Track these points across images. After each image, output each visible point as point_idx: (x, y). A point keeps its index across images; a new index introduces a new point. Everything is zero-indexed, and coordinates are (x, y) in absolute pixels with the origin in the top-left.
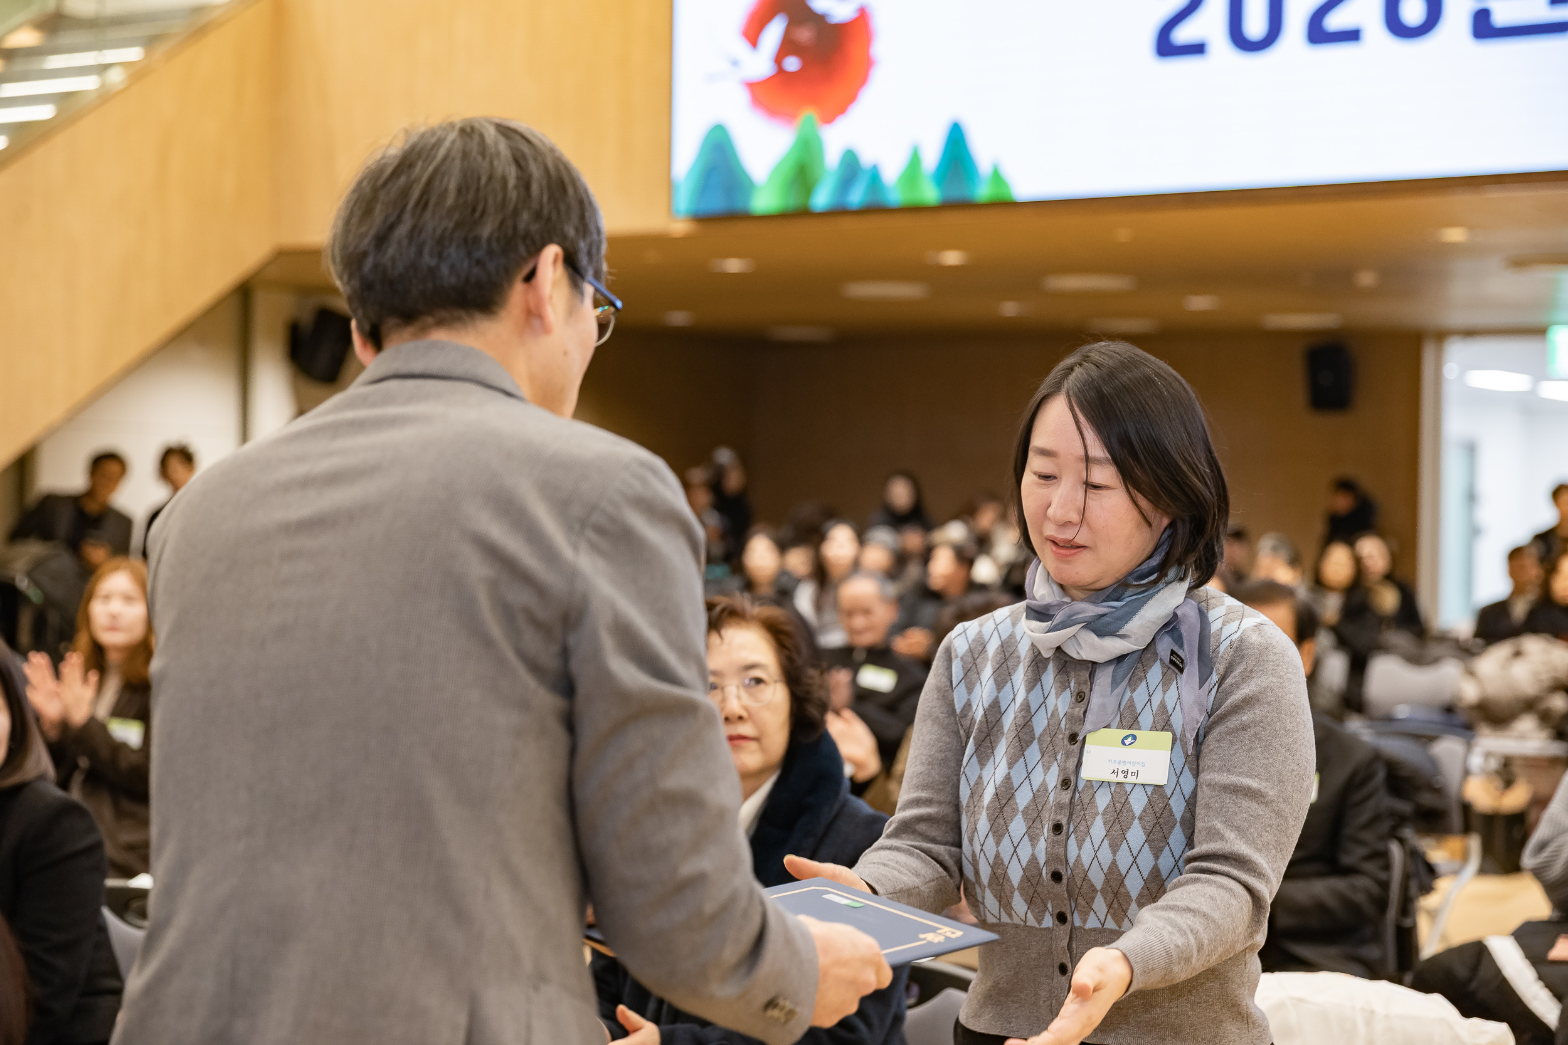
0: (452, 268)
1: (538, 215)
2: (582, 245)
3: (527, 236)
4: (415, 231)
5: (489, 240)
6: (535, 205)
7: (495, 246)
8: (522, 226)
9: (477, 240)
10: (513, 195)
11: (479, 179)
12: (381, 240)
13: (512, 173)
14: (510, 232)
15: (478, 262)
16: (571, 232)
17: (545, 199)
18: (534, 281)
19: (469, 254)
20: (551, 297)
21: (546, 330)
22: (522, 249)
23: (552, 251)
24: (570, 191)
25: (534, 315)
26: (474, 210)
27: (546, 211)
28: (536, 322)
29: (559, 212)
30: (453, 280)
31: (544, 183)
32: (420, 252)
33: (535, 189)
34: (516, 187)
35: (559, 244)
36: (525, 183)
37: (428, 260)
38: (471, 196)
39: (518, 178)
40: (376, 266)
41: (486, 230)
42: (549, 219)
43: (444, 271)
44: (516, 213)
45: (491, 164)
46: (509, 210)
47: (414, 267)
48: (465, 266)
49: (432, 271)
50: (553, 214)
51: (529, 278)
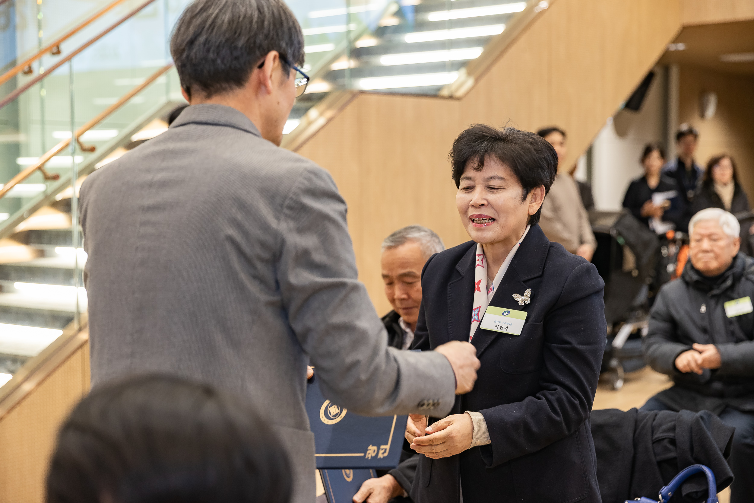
0: (223, 60)
1: (267, 37)
2: (290, 51)
3: (260, 46)
4: (207, 41)
5: (241, 48)
6: (265, 31)
7: (244, 50)
8: (258, 41)
9: (236, 48)
10: (255, 26)
11: (239, 17)
12: (191, 43)
13: (256, 15)
14: (252, 45)
15: (237, 58)
16: (284, 45)
17: (271, 28)
18: (263, 68)
19: (231, 53)
20: (271, 76)
21: (268, 92)
22: (258, 53)
23: (273, 54)
24: (285, 24)
25: (262, 84)
26: (235, 33)
27: (271, 34)
28: (263, 88)
29: (278, 35)
30: (223, 67)
31: (271, 20)
32: (208, 51)
33: (266, 23)
34: (257, 22)
35: (277, 51)
36: (261, 21)
37: (211, 56)
38: (234, 26)
39: (258, 17)
40: (188, 57)
41: (241, 43)
42: (272, 38)
43: (219, 61)
44: (256, 35)
45: (246, 9)
46: (252, 34)
47: (205, 59)
48: (229, 60)
49: (213, 61)
50: (275, 36)
51: (261, 66)
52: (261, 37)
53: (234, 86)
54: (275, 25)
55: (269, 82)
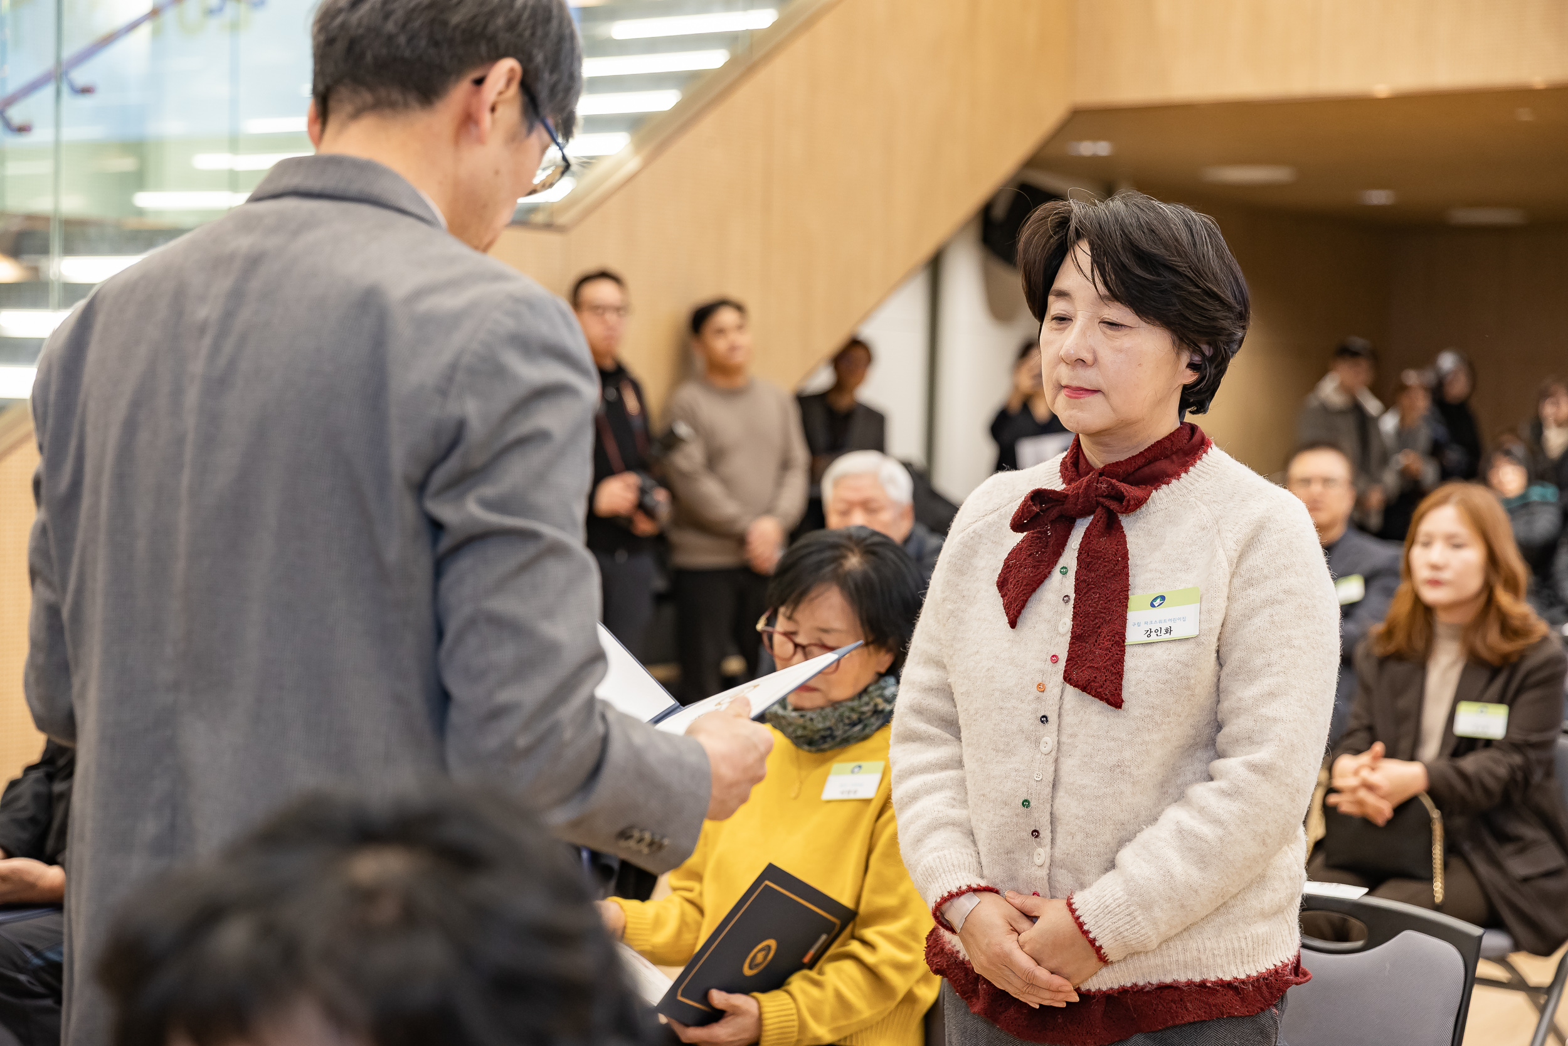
0: (410, 40)
1: (512, 26)
3: (492, 40)
5: (457, 26)
6: (513, 15)
7: (458, 35)
8: (491, 29)
9: (445, 23)
14: (479, 29)
16: (539, 58)
17: (525, 16)
18: (481, 87)
20: (492, 109)
21: (480, 140)
22: (483, 49)
23: (511, 65)
25: (470, 118)
27: (522, 25)
28: (472, 128)
29: (533, 34)
30: (407, 53)
32: (387, 16)
35: (521, 62)
37: (390, 27)
40: (343, 26)
41: (456, 18)
42: (520, 36)
43: (402, 39)
44: (493, 14)
46: (486, 9)
48: (423, 43)
49: (391, 38)
50: (527, 33)
51: (479, 82)
52: (500, 21)
53: (414, 104)
55: (486, 118)
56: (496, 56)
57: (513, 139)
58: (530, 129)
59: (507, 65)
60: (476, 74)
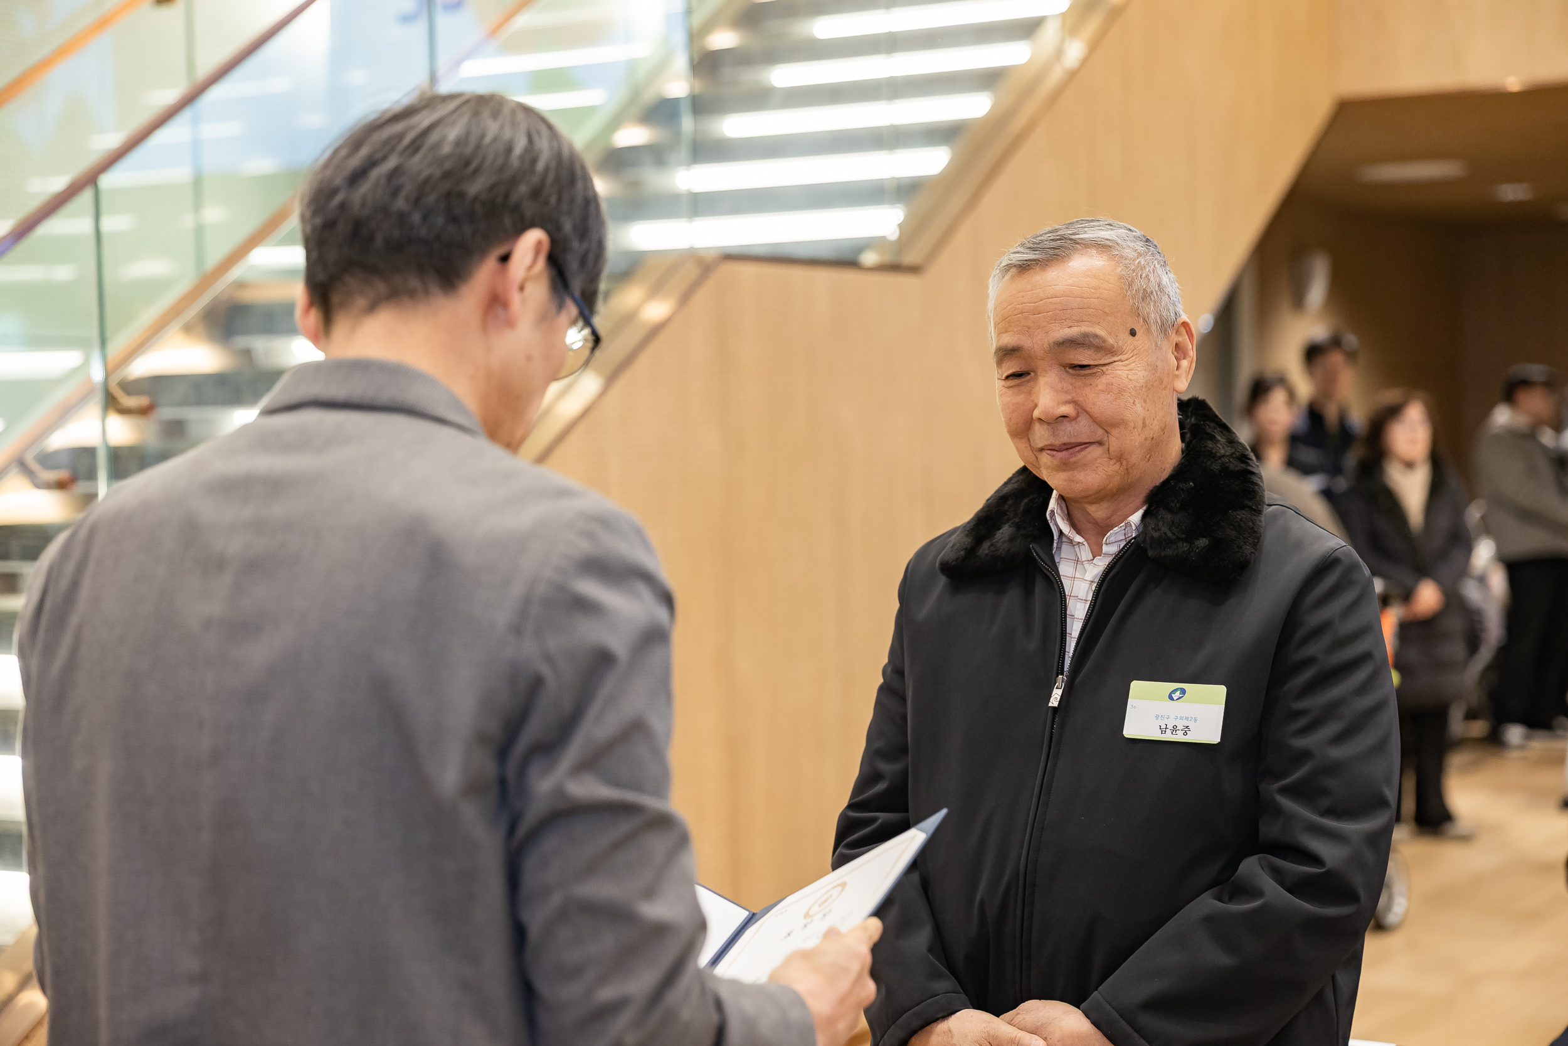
0: (425, 218)
1: (536, 193)
3: (516, 209)
4: (396, 171)
5: (475, 199)
6: (535, 180)
7: (478, 208)
8: (514, 197)
9: (461, 195)
10: (515, 164)
11: (483, 137)
12: (357, 177)
14: (500, 199)
16: (567, 226)
18: (506, 265)
20: (522, 289)
21: (510, 324)
22: (508, 221)
23: (539, 237)
24: (579, 186)
25: (498, 302)
26: (467, 164)
27: (547, 191)
28: (499, 312)
29: (560, 199)
30: (423, 232)
31: (553, 164)
33: (540, 166)
34: (522, 157)
37: (401, 204)
38: (469, 150)
40: (343, 206)
41: (475, 188)
42: (546, 203)
43: (416, 218)
44: (514, 181)
45: (502, 127)
46: (506, 175)
47: (384, 210)
48: (440, 220)
49: (402, 217)
50: (553, 200)
51: (505, 259)
52: (523, 189)
53: (434, 289)
54: (557, 180)
55: (516, 299)
56: (520, 229)
57: (544, 320)
58: (561, 306)
59: (534, 237)
60: (500, 251)
